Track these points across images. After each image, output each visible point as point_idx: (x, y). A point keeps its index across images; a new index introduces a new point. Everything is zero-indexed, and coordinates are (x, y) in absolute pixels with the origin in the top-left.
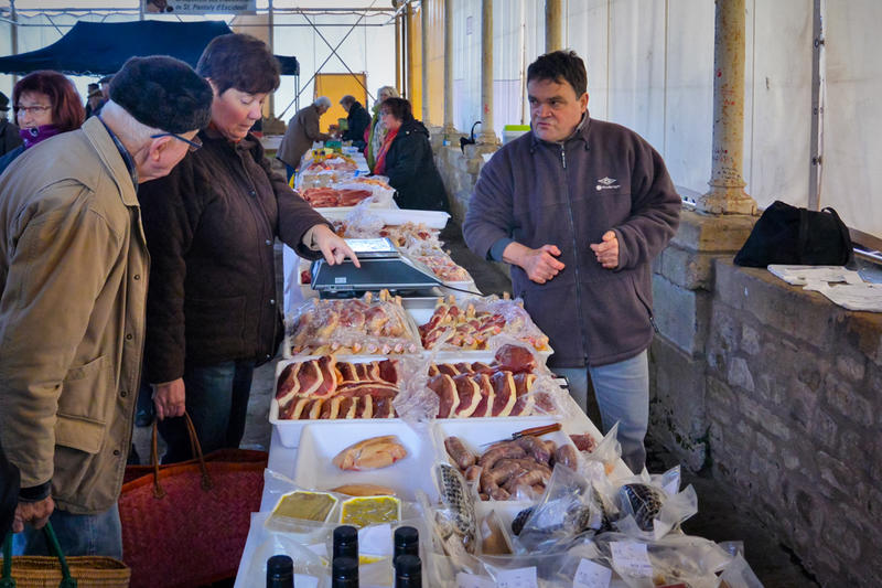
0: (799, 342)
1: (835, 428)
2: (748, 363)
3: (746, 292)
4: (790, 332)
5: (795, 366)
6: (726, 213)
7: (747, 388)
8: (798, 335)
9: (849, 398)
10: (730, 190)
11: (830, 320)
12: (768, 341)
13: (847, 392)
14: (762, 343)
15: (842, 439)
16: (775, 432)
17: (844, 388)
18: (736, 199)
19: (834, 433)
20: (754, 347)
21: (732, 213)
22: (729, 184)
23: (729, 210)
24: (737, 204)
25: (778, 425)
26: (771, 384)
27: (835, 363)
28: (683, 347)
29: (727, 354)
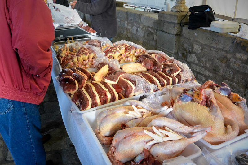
0: (218, 49)
1: (232, 73)
2: (195, 55)
3: (196, 35)
4: (215, 46)
5: (216, 56)
6: (182, 11)
7: (195, 62)
8: (218, 47)
9: (240, 65)
10: (182, 4)
11: (234, 42)
12: (205, 48)
13: (239, 64)
14: (202, 49)
15: (235, 77)
16: (206, 75)
17: (238, 62)
18: (184, 7)
19: (232, 75)
20: (198, 51)
21: (184, 11)
22: (182, 2)
23: (183, 10)
24: (185, 8)
25: (208, 72)
26: (205, 61)
27: (235, 55)
28: (170, 51)
29: (186, 52)
